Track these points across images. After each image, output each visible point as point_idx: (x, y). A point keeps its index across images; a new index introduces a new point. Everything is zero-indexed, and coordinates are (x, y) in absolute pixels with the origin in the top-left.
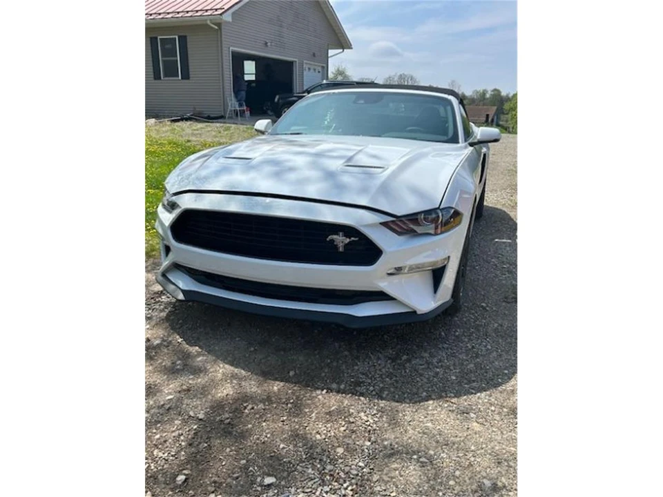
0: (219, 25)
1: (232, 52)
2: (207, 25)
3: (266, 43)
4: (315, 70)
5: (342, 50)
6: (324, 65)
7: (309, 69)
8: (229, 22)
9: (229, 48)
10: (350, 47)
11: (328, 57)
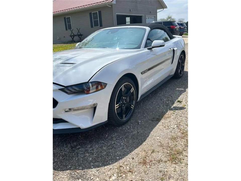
0: (112, 5)
1: (117, 15)
2: (107, 6)
3: (130, 10)
4: (151, 18)
5: (163, 9)
6: (155, 16)
7: (149, 18)
8: (115, 4)
9: (115, 14)
10: (166, 7)
11: (157, 13)
